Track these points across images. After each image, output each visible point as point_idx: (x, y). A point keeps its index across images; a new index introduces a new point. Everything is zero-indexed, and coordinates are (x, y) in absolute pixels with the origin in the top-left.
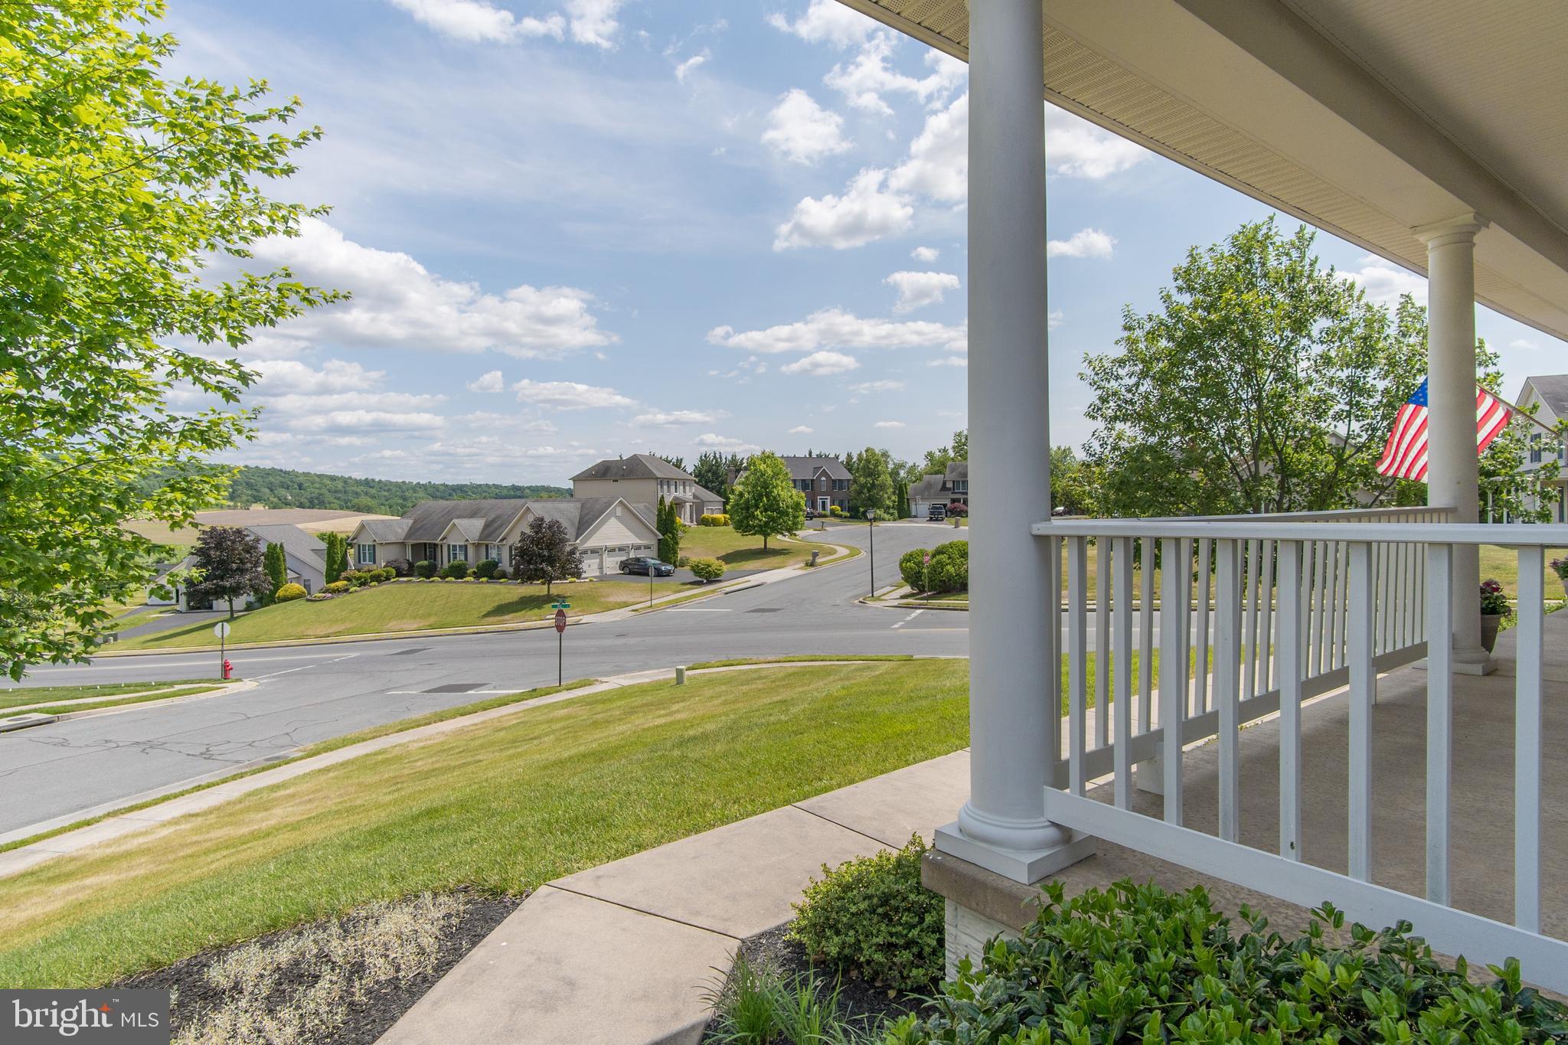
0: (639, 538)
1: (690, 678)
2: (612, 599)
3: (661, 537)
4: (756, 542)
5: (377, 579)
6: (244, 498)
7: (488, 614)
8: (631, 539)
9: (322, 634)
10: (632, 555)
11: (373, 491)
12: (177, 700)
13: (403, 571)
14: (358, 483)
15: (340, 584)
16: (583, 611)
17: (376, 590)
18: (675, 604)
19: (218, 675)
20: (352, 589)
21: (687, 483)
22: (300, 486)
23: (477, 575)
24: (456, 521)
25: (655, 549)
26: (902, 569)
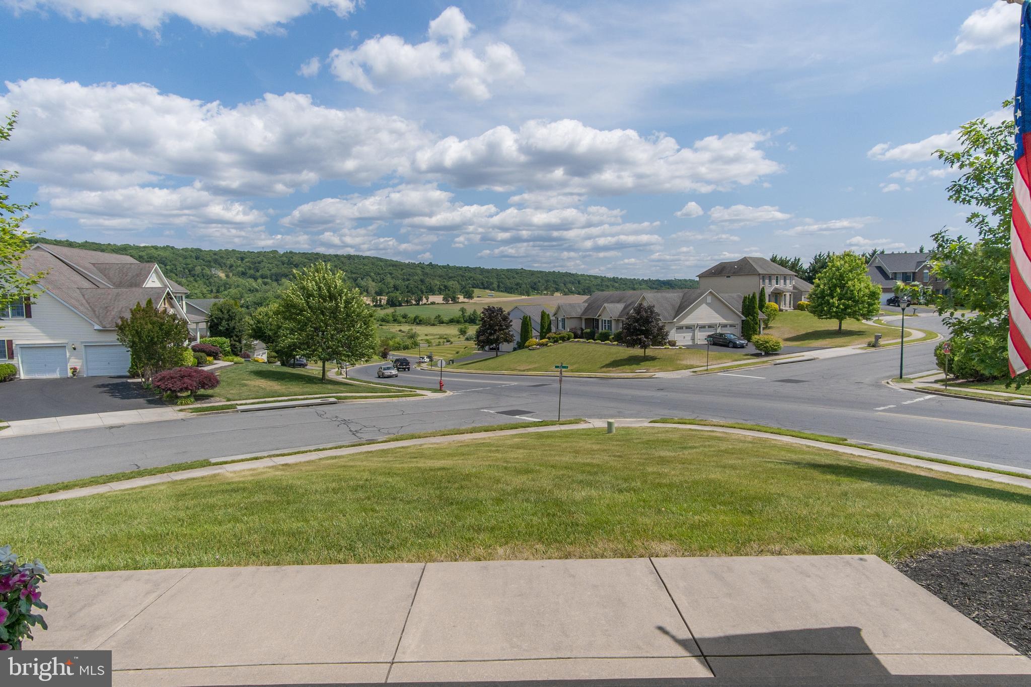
0: (727, 320)
1: (617, 429)
2: (684, 362)
3: (744, 318)
4: (832, 324)
5: (563, 339)
6: (551, 289)
7: (607, 366)
8: (717, 319)
9: (522, 369)
10: (719, 331)
11: (617, 285)
12: (395, 400)
13: (578, 335)
14: (609, 280)
15: (544, 341)
16: (661, 369)
17: (561, 345)
18: (726, 369)
19: (438, 387)
20: (549, 344)
21: (788, 277)
22: (579, 282)
23: (615, 339)
24: (606, 305)
25: (739, 327)
26: (936, 355)
